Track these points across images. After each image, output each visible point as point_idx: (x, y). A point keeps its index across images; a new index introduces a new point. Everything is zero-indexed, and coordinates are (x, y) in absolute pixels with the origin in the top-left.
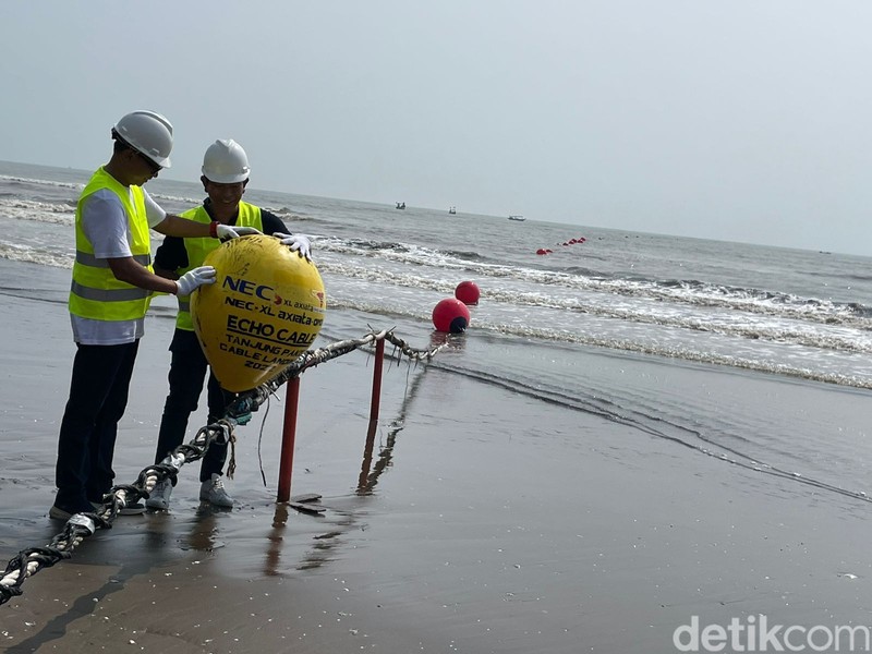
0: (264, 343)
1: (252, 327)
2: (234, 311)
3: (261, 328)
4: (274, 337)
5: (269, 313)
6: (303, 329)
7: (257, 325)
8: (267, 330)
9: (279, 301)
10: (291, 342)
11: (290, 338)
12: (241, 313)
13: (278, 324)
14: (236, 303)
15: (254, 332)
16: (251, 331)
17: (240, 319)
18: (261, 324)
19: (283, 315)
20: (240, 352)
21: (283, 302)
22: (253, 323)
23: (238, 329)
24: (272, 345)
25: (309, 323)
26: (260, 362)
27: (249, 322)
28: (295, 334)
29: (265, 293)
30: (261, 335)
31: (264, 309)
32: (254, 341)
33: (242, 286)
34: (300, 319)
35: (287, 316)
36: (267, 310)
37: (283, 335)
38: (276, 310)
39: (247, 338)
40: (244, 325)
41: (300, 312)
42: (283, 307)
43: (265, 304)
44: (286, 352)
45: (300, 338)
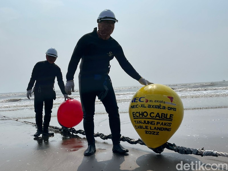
0: (147, 120)
1: (140, 114)
2: (133, 110)
3: (143, 114)
4: (149, 116)
5: (144, 107)
7: (141, 113)
8: (145, 114)
9: (147, 101)
10: (158, 118)
11: (156, 116)
12: (135, 110)
14: (133, 107)
15: (141, 116)
16: (140, 116)
17: (135, 113)
18: (142, 112)
19: (149, 106)
20: (141, 127)
21: (149, 101)
22: (139, 112)
23: (136, 117)
24: (150, 120)
25: (164, 108)
26: (149, 130)
27: (138, 113)
28: (158, 114)
29: (141, 100)
30: (144, 117)
31: (142, 106)
32: (143, 120)
33: (135, 100)
34: (158, 107)
35: (151, 106)
36: (143, 106)
37: (152, 115)
38: (146, 105)
39: (140, 120)
40: (138, 115)
41: (158, 104)
42: (149, 103)
43: (142, 103)
44: (158, 123)
45: (162, 116)
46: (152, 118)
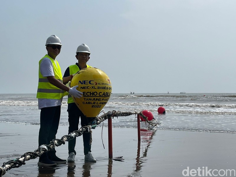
0: (96, 98)
1: (91, 94)
2: (84, 90)
3: (93, 94)
4: (98, 95)
5: (94, 88)
6: (106, 91)
7: (92, 93)
8: (95, 94)
9: (96, 84)
10: (103, 96)
11: (103, 95)
12: (86, 90)
13: (98, 91)
14: (84, 88)
15: (92, 95)
16: (90, 95)
17: (86, 92)
18: (93, 92)
19: (99, 88)
20: (89, 103)
21: (98, 84)
22: (91, 92)
23: (87, 96)
24: (98, 98)
25: (107, 89)
26: (96, 105)
27: (89, 92)
28: (104, 93)
29: (91, 82)
30: (94, 96)
31: (93, 87)
32: (92, 98)
33: (84, 82)
34: (104, 88)
35: (100, 88)
36: (94, 87)
37: (100, 94)
38: (96, 87)
39: (90, 98)
40: (88, 94)
41: (104, 86)
42: (98, 85)
43: (93, 86)
44: (103, 99)
45: (106, 94)
46: (100, 96)
